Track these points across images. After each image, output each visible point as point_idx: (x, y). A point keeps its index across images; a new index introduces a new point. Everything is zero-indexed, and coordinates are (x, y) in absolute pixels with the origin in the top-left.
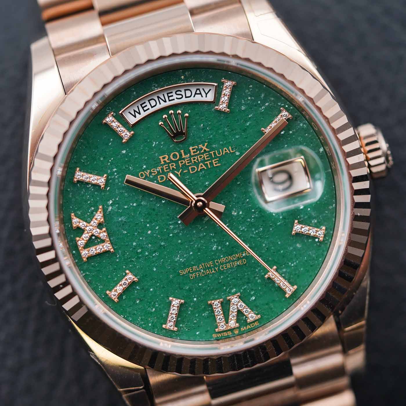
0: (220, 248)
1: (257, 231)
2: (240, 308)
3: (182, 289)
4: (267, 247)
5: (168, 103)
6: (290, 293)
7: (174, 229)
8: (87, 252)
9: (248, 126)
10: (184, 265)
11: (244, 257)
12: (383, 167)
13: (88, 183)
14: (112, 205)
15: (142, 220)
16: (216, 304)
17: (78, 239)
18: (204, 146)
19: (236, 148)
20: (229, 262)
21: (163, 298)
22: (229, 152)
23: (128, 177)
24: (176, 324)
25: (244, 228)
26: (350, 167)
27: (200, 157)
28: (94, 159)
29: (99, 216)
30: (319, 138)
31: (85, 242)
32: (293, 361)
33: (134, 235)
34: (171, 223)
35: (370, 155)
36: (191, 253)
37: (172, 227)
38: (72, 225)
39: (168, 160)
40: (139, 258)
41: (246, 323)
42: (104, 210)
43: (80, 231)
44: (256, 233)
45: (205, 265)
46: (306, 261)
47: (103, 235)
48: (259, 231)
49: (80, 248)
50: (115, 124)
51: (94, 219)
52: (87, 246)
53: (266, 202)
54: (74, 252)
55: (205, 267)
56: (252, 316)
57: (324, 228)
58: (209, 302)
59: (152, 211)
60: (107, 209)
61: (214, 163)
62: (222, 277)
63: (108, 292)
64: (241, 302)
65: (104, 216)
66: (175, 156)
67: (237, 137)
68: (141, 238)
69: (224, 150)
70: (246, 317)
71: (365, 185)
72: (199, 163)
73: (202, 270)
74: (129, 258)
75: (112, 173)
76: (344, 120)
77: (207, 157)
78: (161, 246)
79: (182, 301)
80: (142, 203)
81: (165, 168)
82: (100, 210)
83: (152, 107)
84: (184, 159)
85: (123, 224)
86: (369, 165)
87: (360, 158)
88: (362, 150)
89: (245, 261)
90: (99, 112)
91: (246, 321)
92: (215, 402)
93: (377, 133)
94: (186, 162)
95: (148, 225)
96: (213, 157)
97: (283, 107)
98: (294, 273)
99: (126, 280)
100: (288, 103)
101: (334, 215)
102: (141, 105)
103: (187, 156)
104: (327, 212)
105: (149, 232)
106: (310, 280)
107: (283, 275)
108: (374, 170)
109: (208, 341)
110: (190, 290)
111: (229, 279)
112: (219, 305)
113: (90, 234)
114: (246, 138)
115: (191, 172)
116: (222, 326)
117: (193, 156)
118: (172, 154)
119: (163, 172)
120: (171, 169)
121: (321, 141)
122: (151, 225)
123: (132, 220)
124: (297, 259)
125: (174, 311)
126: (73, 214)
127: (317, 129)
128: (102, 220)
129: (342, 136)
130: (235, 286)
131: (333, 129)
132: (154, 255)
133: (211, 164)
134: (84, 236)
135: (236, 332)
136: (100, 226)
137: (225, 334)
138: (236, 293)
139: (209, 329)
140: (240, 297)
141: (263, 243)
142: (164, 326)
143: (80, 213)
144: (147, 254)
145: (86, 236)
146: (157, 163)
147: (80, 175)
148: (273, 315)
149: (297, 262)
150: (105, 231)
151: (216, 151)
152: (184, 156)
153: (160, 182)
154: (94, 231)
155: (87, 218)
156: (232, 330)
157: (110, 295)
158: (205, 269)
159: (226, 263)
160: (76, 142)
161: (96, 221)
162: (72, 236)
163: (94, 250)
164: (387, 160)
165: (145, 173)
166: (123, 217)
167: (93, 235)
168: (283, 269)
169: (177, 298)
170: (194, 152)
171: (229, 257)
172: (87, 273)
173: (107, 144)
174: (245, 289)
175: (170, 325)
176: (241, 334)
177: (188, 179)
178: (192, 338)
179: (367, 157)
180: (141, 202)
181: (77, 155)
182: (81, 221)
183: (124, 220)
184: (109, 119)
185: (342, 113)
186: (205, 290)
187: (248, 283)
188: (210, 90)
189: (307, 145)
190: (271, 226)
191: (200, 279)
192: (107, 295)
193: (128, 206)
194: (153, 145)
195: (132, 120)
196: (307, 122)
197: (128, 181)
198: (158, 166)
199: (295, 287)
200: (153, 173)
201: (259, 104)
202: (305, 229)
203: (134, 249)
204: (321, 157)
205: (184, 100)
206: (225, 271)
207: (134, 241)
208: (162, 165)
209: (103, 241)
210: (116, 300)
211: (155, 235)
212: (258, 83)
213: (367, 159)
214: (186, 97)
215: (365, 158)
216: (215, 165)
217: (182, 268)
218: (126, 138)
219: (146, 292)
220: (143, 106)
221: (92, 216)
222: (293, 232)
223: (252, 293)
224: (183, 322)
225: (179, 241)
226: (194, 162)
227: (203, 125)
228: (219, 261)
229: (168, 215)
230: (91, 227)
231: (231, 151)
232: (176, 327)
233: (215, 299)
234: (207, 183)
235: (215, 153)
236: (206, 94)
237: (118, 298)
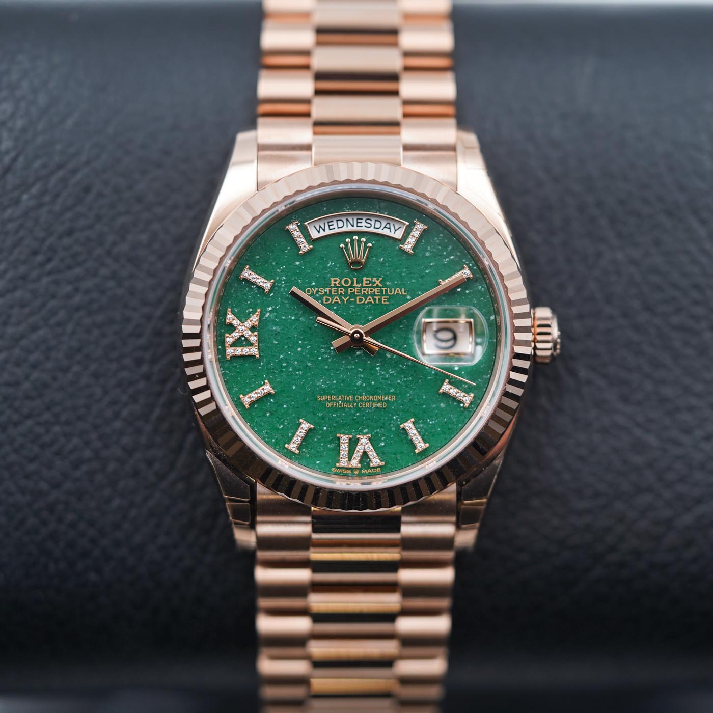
0: (364, 385)
1: (405, 379)
2: (367, 450)
3: (316, 414)
4: (411, 397)
5: (355, 229)
6: (420, 449)
7: (324, 353)
8: (232, 351)
9: (426, 274)
10: (324, 392)
11: (385, 401)
12: (548, 353)
13: (253, 284)
14: (270, 312)
15: (296, 336)
16: (345, 439)
17: (227, 335)
18: (378, 280)
19: (409, 292)
20: (369, 402)
21: (294, 417)
22: (401, 293)
23: (295, 289)
24: (300, 447)
25: (394, 372)
26: (515, 342)
27: (371, 290)
28: (266, 262)
29: (254, 319)
30: (493, 306)
31: (234, 340)
32: (404, 519)
33: (284, 347)
34: (323, 346)
35: (539, 338)
36: (335, 382)
37: (323, 350)
38: (225, 320)
39: (339, 283)
40: (282, 372)
41: (368, 467)
42: (262, 315)
43: (231, 328)
44: (404, 381)
45: (344, 397)
46: (445, 423)
47: (253, 339)
48: (407, 380)
49: (227, 345)
50: (297, 234)
51: (248, 321)
52: (234, 345)
53: (424, 354)
54: (220, 347)
55: (344, 399)
56: (376, 461)
57: (472, 395)
58: (338, 435)
59: (308, 329)
60: (265, 315)
61: (383, 299)
62: (358, 414)
63: (241, 396)
64: (370, 444)
65: (260, 321)
66: (346, 282)
67: (413, 281)
68: (289, 353)
69: (396, 290)
70: (370, 461)
71: (526, 364)
72: (368, 295)
73: (340, 402)
74: (273, 369)
75: (280, 281)
76: (523, 294)
77: (378, 293)
78: (307, 366)
79: (312, 426)
80: (301, 319)
81: (333, 291)
82: (257, 313)
83: (338, 228)
84: (354, 287)
85: (276, 334)
86: (535, 346)
87: (528, 336)
88: (533, 330)
89: (385, 405)
90: (285, 217)
91: (369, 464)
92: (315, 536)
93: (552, 318)
94: (356, 291)
95: (300, 342)
96: (384, 293)
97: (468, 265)
98: (430, 431)
99: (263, 389)
100: (473, 262)
101: (486, 385)
102: (328, 222)
103: (358, 285)
104: (480, 380)
105: (299, 349)
106: (444, 443)
107: (419, 430)
108: (539, 353)
109: (326, 473)
110: (323, 418)
111: (364, 418)
112: (347, 441)
113: (241, 334)
114: (422, 284)
115: (358, 303)
116: (344, 463)
117: (364, 287)
118: (344, 279)
119: (330, 295)
120: (339, 294)
121: (494, 309)
122: (302, 343)
123: (286, 332)
124: (437, 419)
125: (301, 433)
126: (229, 309)
127: (493, 296)
128: (257, 323)
129: (517, 310)
130: (368, 427)
131: (509, 300)
132: (297, 373)
133: (380, 300)
134: (234, 334)
135: (356, 472)
136: (253, 329)
137: (345, 471)
138: (367, 433)
139: (330, 461)
140: (370, 439)
141: (408, 392)
142: (286, 446)
143: (236, 311)
144: (291, 370)
145: (236, 335)
146: (328, 284)
147: (247, 273)
148: (397, 466)
149: (436, 421)
150: (256, 336)
151: (388, 289)
152: (355, 285)
153: (324, 302)
154: (246, 332)
155: (243, 317)
156: (352, 469)
157: (242, 399)
158: (343, 401)
159: (366, 402)
160: (254, 240)
161: (250, 323)
162: (223, 331)
163: (239, 351)
164: (555, 348)
165: (312, 290)
166: (277, 327)
167: (243, 336)
168: (420, 424)
169: (308, 422)
170: (366, 284)
171: (371, 396)
172: (227, 372)
173: (283, 251)
174: (377, 433)
175: (293, 447)
176: (360, 476)
177: (353, 308)
178: (311, 466)
179: (535, 338)
180: (301, 317)
181: (250, 253)
182: (236, 319)
183: (278, 330)
184: (292, 227)
185: (523, 287)
186: (337, 422)
187: (382, 427)
188: (400, 227)
189: (480, 309)
190: (421, 378)
191: (335, 410)
192: (240, 398)
193: (286, 317)
194: (329, 265)
195: (315, 234)
196: (486, 286)
197: (293, 294)
198: (327, 287)
199: (427, 445)
200: (320, 292)
201: (444, 255)
202: (453, 391)
203: (280, 361)
204: (490, 324)
205: (372, 230)
206: (363, 409)
207: (282, 354)
208: (331, 287)
209: (252, 345)
210: (247, 406)
211: (304, 354)
212: (449, 234)
213: (535, 341)
214: (375, 228)
215: (533, 339)
216: (383, 302)
217: (321, 394)
218: (304, 250)
219: (279, 408)
220: (330, 224)
221: (247, 317)
222: (441, 391)
223: (383, 438)
224: (306, 448)
225: (326, 367)
226: (364, 293)
227: (383, 260)
228: (360, 398)
229: (323, 338)
230: (243, 328)
231: (403, 294)
232: (298, 449)
233: (344, 434)
234: (370, 318)
235: (386, 290)
236: (396, 230)
237: (249, 405)
